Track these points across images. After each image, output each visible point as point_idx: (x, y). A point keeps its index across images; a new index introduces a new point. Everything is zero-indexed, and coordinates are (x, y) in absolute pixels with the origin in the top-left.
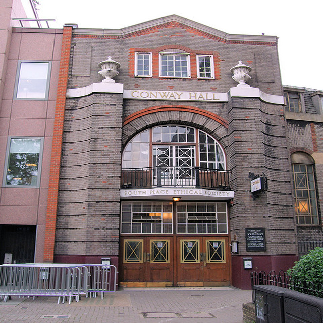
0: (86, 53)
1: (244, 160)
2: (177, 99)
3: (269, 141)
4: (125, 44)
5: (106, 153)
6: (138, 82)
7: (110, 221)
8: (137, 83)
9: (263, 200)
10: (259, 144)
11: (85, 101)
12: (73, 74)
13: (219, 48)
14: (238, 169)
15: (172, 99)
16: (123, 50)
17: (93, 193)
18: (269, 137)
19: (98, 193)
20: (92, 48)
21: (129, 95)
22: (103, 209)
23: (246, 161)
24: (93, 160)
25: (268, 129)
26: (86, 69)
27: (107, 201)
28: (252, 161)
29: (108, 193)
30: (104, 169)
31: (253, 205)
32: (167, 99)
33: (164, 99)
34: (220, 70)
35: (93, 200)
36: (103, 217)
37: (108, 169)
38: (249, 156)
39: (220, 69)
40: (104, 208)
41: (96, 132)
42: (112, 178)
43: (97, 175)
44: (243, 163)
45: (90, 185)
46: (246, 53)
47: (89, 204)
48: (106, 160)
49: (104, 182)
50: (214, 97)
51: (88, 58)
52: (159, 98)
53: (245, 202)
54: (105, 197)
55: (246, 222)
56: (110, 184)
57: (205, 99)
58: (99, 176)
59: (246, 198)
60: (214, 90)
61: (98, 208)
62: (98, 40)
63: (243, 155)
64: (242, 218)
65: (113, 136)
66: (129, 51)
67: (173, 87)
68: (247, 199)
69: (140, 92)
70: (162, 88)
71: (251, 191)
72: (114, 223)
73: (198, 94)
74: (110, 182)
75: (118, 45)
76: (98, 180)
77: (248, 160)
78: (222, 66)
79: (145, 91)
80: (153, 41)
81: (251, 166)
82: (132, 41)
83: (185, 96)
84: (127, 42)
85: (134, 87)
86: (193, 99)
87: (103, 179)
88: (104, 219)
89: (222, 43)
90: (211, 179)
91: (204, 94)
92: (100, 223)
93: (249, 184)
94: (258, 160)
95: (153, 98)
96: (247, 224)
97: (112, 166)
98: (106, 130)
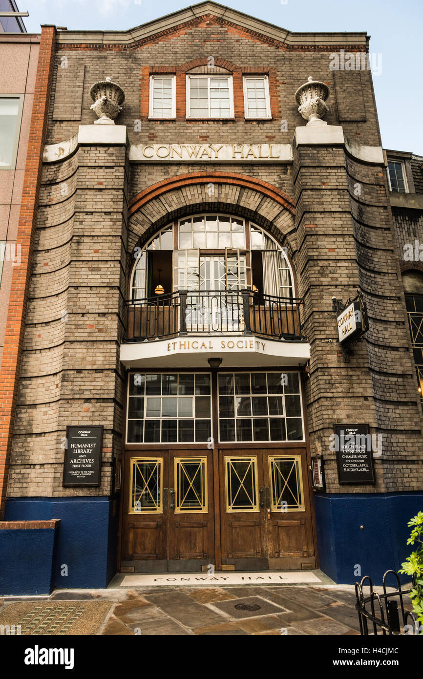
0: (77, 77)
1: (322, 273)
2: (213, 159)
3: (363, 236)
4: (135, 60)
5: (95, 265)
6: (153, 129)
7: (97, 414)
8: (152, 131)
9: (361, 361)
10: (347, 238)
11: (70, 165)
12: (55, 116)
13: (278, 60)
14: (315, 292)
15: (205, 158)
16: (131, 69)
17: (71, 351)
18: (363, 227)
19: (80, 350)
20: (85, 67)
21: (137, 153)
22: (88, 386)
23: (326, 276)
24: (73, 280)
25: (361, 213)
26: (76, 108)
27: (95, 367)
28: (337, 276)
29: (96, 350)
30: (91, 299)
31: (344, 372)
32: (198, 159)
33: (193, 158)
34: (280, 101)
35: (71, 367)
36: (87, 405)
37: (97, 299)
38: (332, 264)
39: (279, 99)
40: (89, 383)
41: (81, 223)
42: (104, 318)
43: (79, 311)
44: (322, 279)
45: (67, 334)
46: (319, 68)
47: (63, 376)
48: (95, 279)
49: (91, 326)
50: (271, 153)
51: (79, 86)
52: (186, 157)
53: (330, 365)
54: (90, 359)
55: (334, 410)
56: (100, 331)
57: (258, 156)
58: (83, 314)
59: (330, 357)
60: (270, 139)
61: (79, 383)
62: (95, 53)
63: (321, 263)
64: (326, 403)
65: (107, 230)
66: (140, 72)
67: (208, 137)
68: (333, 359)
69: (156, 146)
70: (191, 140)
71: (338, 339)
72: (105, 418)
73: (246, 149)
74: (101, 327)
75: (123, 62)
76: (80, 323)
77: (331, 273)
78: (282, 94)
79: (164, 145)
80: (176, 53)
81: (336, 286)
82: (144, 53)
83: (226, 153)
84: (139, 56)
85: (147, 139)
86: (238, 158)
87: (89, 320)
88: (88, 410)
89: (281, 52)
90: (271, 318)
91: (255, 149)
92: (80, 418)
93: (334, 324)
94: (347, 272)
95: (177, 158)
96: (335, 417)
97: (104, 291)
98: (96, 218)
